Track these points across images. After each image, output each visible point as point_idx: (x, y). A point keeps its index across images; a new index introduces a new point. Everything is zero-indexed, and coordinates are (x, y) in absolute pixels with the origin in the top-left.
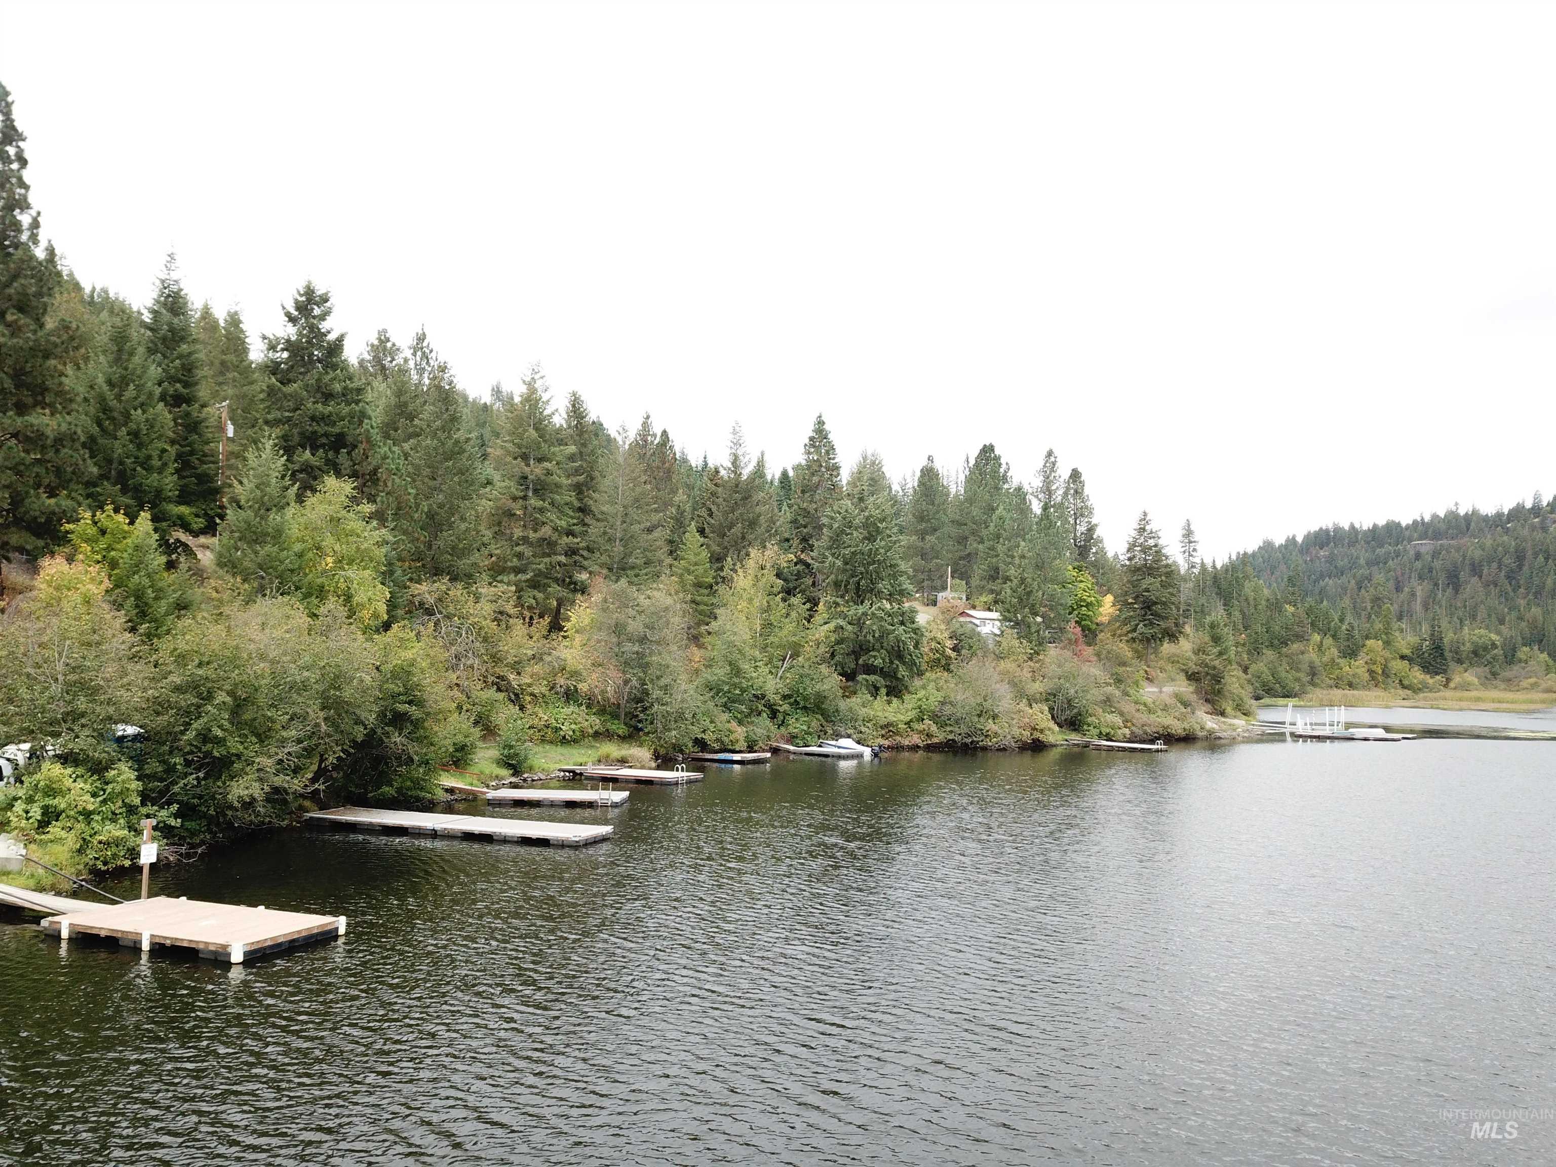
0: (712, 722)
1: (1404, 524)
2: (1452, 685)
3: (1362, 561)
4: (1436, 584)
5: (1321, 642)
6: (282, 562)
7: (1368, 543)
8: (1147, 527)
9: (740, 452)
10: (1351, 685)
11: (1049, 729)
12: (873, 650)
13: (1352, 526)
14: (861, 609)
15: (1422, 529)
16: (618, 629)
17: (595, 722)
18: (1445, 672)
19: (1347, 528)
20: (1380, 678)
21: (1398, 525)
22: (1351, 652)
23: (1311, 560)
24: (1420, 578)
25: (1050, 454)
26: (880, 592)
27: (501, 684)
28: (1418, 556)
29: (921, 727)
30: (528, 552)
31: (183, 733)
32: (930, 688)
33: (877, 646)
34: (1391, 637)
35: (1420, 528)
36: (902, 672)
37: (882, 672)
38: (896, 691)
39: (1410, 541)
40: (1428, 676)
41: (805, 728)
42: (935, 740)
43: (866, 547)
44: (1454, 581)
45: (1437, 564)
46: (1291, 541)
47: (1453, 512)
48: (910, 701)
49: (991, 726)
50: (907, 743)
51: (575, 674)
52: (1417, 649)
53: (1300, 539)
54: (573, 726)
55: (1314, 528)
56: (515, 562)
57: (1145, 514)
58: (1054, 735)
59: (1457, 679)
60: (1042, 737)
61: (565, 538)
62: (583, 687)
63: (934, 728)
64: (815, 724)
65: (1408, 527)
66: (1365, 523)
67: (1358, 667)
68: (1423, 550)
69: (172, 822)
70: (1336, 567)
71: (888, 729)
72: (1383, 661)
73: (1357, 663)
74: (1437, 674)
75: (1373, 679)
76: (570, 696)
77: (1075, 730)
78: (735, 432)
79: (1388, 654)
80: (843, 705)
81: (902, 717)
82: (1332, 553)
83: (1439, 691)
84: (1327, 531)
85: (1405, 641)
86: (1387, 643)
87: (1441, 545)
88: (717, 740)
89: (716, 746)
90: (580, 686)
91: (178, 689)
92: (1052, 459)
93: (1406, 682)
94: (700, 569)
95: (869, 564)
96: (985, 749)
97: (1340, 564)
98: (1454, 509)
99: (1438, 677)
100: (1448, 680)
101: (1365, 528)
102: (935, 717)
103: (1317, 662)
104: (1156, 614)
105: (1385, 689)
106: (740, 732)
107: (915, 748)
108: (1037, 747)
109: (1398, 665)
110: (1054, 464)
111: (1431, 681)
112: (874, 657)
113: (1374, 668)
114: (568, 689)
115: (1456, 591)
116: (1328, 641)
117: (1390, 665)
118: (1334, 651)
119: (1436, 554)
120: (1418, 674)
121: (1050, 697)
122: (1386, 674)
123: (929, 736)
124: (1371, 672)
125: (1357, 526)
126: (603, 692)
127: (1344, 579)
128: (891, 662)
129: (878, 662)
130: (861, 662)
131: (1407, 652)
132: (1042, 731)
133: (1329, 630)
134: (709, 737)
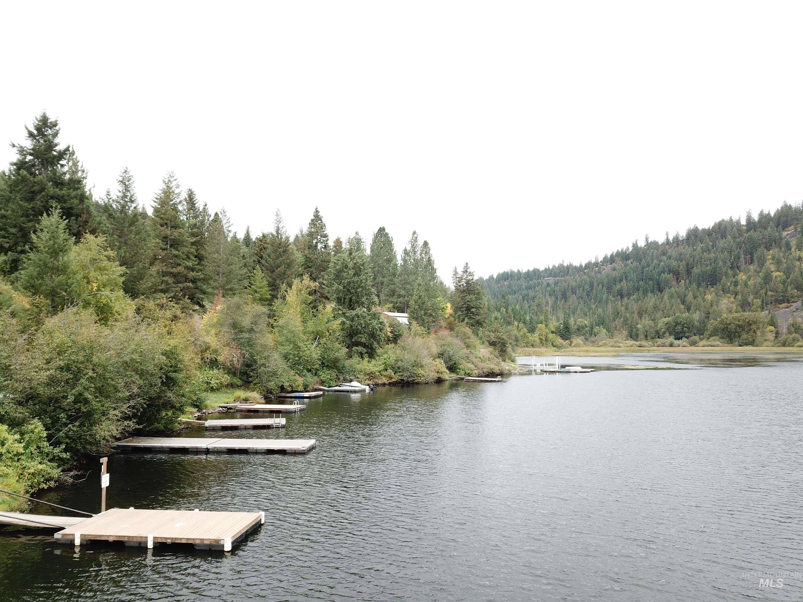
0: (287, 376)
1: (541, 270)
2: (573, 344)
3: (524, 287)
4: (557, 298)
5: (518, 325)
7: (526, 278)
8: (468, 270)
9: (280, 226)
10: (533, 346)
11: (445, 372)
12: (360, 333)
13: (518, 271)
14: (354, 313)
15: (550, 272)
17: (226, 379)
18: (570, 339)
19: (516, 271)
20: (544, 342)
21: (539, 270)
22: (532, 330)
23: (501, 286)
24: (550, 295)
25: (414, 233)
26: (363, 303)
28: (548, 285)
29: (386, 373)
30: (170, 280)
32: (389, 352)
33: (362, 332)
34: (548, 323)
35: (548, 272)
36: (375, 345)
37: (364, 345)
38: (372, 354)
39: (544, 278)
40: (563, 341)
41: (329, 377)
42: (393, 380)
43: (356, 279)
44: (564, 297)
45: (557, 289)
46: (491, 278)
47: (561, 265)
48: (380, 360)
49: (420, 371)
50: (380, 382)
51: (216, 351)
52: (558, 328)
53: (495, 277)
54: (217, 381)
55: (501, 271)
56: (163, 287)
57: (467, 264)
58: (448, 376)
59: (575, 342)
60: (442, 376)
61: (191, 273)
62: (221, 359)
63: (392, 374)
64: (334, 374)
65: (542, 271)
66: (524, 270)
67: (535, 337)
68: (550, 282)
69: (64, 455)
70: (512, 290)
71: (371, 376)
72: (545, 334)
73: (535, 335)
74: (567, 339)
75: (541, 342)
76: (214, 364)
77: (453, 372)
78: (277, 215)
79: (547, 331)
80: (348, 363)
81: (377, 369)
82: (510, 283)
83: (568, 348)
84: (507, 273)
85: (553, 324)
86: (546, 326)
87: (558, 280)
88: (290, 386)
89: (289, 389)
90: (219, 358)
92: (416, 236)
93: (555, 344)
94: (264, 290)
95: (357, 288)
96: (418, 383)
97: (514, 288)
98: (562, 263)
99: (567, 341)
100: (571, 342)
101: (524, 271)
102: (393, 368)
103: (518, 335)
104: (472, 313)
105: (546, 347)
106: (300, 381)
107: (384, 385)
108: (440, 381)
109: (551, 336)
110: (416, 238)
111: (564, 343)
112: (361, 337)
113: (542, 337)
114: (211, 360)
115: (566, 301)
116: (521, 325)
117: (548, 336)
118: (525, 330)
119: (556, 284)
120: (559, 340)
121: (441, 355)
122: (546, 340)
123: (391, 378)
124: (541, 339)
125: (521, 270)
126: (231, 361)
127: (517, 295)
128: (370, 340)
129: (363, 340)
130: (353, 340)
131: (554, 330)
132: (441, 373)
133: (521, 319)
134: (286, 384)
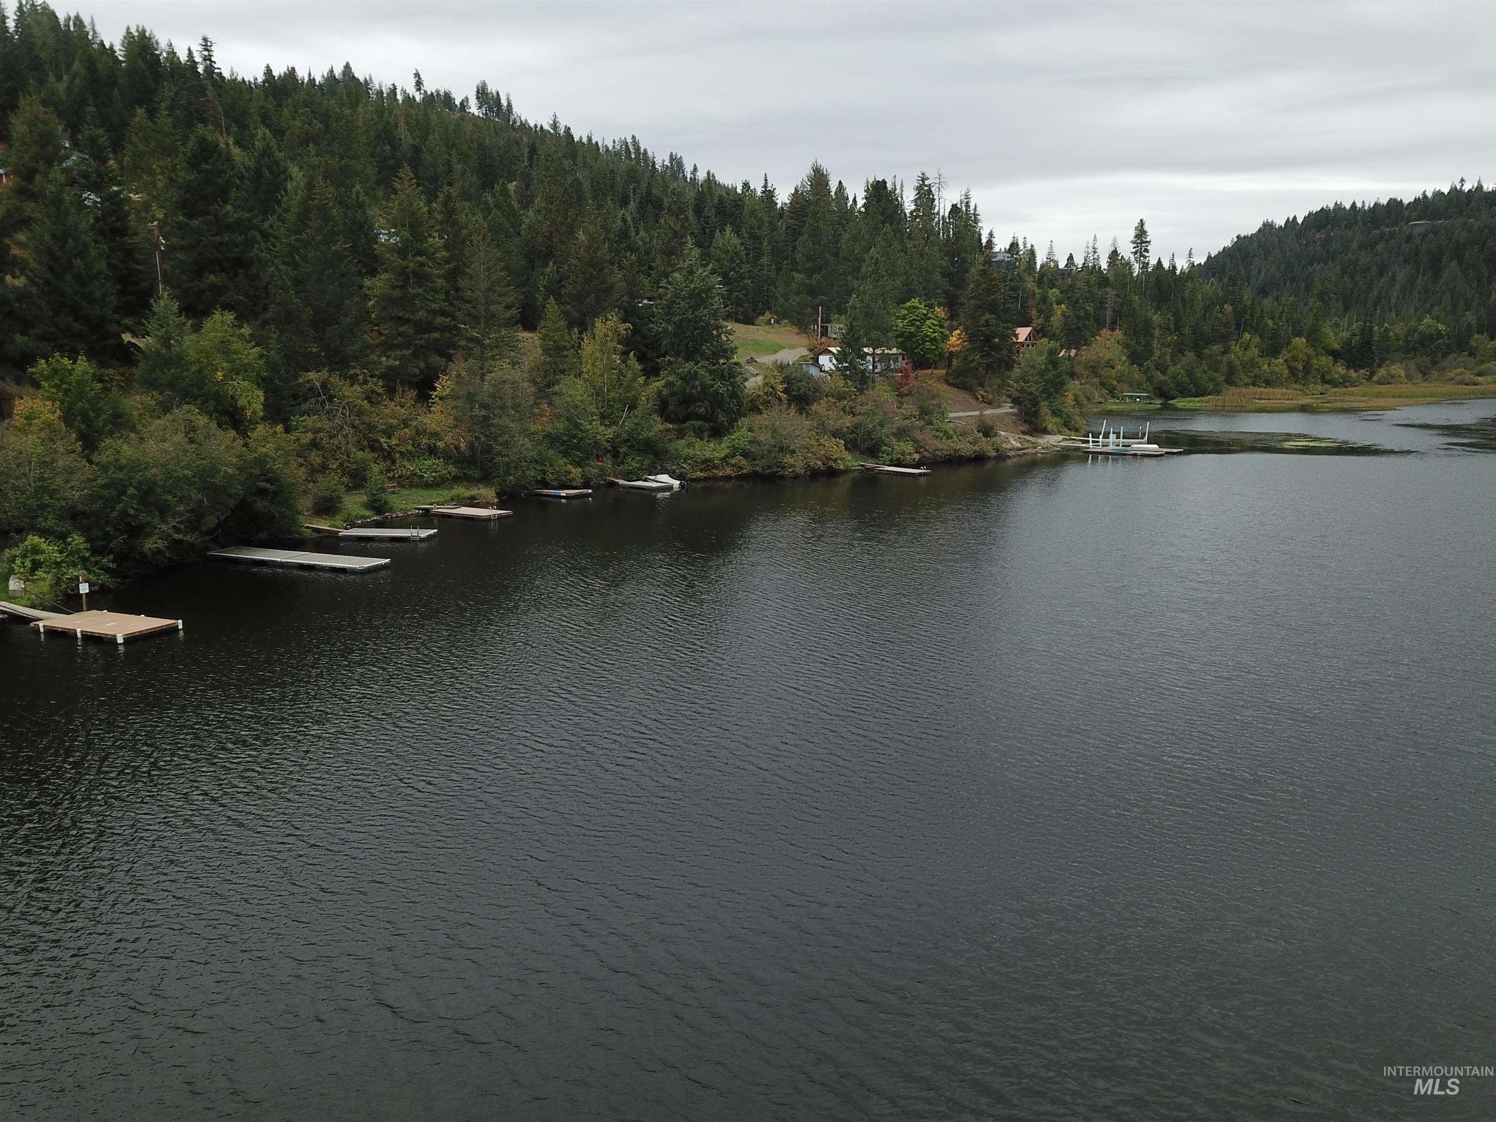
0: (551, 465)
2: (1375, 378)
6: (184, 380)
7: (1364, 224)
10: (1268, 383)
11: (843, 458)
12: (698, 401)
13: (1354, 205)
14: (688, 368)
15: (1424, 207)
16: (470, 398)
17: (452, 470)
18: (1370, 365)
19: (1348, 207)
20: (1300, 375)
21: (1400, 202)
22: (1272, 350)
23: (1307, 243)
24: (1405, 262)
27: (374, 446)
28: (1409, 238)
29: (733, 461)
31: (111, 513)
32: (744, 430)
34: (1319, 334)
35: (1420, 206)
36: (723, 418)
37: (705, 419)
38: (717, 433)
39: (1407, 221)
40: (1352, 371)
41: (637, 465)
42: (745, 471)
44: (1435, 265)
45: (1425, 247)
46: (1291, 223)
47: (1457, 189)
48: (726, 442)
49: (788, 459)
50: (721, 474)
51: (435, 435)
52: (1346, 344)
53: (1300, 221)
54: (434, 474)
56: (400, 340)
58: (847, 462)
59: (1382, 373)
60: (835, 465)
62: (441, 444)
63: (744, 462)
65: (1408, 205)
66: (1368, 201)
67: (1279, 365)
68: (1416, 232)
69: (111, 565)
70: (1328, 251)
71: (707, 464)
72: (1305, 358)
73: (1276, 362)
74: (1362, 368)
75: (1293, 375)
76: (432, 451)
79: (1312, 351)
80: (671, 446)
81: (717, 455)
82: (1328, 236)
83: (1361, 384)
84: (1328, 211)
85: (1337, 336)
86: (1314, 340)
88: (557, 479)
90: (438, 444)
91: (104, 486)
93: (1327, 377)
94: (558, 335)
95: (695, 329)
96: (783, 477)
97: (1333, 248)
98: (1459, 185)
99: (1362, 371)
100: (1372, 374)
101: (1366, 206)
102: (745, 455)
105: (1304, 385)
106: (576, 472)
107: (728, 478)
108: (832, 473)
109: (1326, 361)
111: (1354, 375)
112: (699, 406)
113: (1295, 364)
114: (429, 446)
116: (1255, 340)
117: (1313, 361)
119: (1426, 236)
120: (1340, 369)
121: (848, 432)
122: (1307, 369)
123: (741, 468)
124: (1292, 369)
125: (1359, 205)
126: (457, 448)
128: (714, 411)
129: (703, 410)
130: (690, 410)
131: (1336, 346)
132: (835, 461)
133: (1258, 328)
134: (550, 477)
